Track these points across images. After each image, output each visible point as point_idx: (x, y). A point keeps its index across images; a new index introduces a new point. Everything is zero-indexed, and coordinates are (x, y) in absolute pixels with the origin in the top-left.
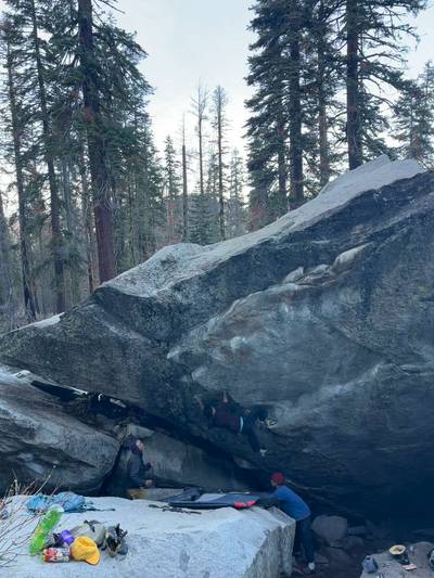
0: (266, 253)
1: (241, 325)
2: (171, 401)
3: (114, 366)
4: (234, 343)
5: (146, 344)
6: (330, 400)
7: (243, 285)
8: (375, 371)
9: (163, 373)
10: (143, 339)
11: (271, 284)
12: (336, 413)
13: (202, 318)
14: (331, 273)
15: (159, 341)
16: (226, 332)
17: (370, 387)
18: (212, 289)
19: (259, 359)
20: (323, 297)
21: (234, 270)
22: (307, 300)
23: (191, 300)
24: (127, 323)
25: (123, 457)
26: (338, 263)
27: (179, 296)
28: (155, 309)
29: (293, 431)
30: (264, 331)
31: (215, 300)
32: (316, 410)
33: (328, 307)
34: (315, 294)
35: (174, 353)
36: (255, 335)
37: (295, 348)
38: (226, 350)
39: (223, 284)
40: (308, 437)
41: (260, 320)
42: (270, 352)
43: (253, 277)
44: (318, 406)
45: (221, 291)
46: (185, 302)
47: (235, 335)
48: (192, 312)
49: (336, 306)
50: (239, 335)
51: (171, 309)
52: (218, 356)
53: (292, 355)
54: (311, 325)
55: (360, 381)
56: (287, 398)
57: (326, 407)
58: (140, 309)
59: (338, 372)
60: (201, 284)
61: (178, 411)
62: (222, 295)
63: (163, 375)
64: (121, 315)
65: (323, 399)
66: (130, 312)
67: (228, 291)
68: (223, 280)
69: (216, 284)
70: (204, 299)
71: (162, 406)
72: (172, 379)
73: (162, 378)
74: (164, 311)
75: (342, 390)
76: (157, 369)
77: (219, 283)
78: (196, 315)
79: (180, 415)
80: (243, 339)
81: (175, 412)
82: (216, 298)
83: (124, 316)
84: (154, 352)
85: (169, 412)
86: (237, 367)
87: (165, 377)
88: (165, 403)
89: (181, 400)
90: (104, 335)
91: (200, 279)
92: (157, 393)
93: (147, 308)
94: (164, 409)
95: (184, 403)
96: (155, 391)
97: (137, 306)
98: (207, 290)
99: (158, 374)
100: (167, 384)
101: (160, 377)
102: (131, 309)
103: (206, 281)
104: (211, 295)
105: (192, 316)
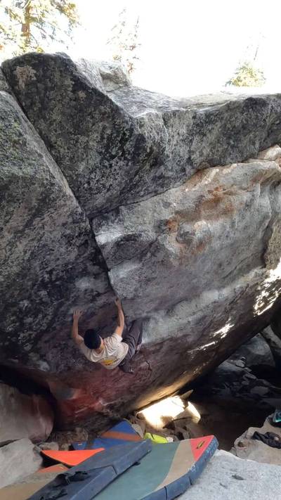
1: (213, 205)
6: (207, 306)
7: (233, 147)
8: (252, 276)
9: (50, 273)
11: (252, 157)
12: (200, 320)
16: (195, 211)
17: (238, 293)
18: (197, 138)
30: (231, 217)
31: (189, 160)
32: (190, 319)
36: (222, 220)
39: (211, 137)
41: (235, 201)
42: (218, 246)
44: (194, 314)
45: (203, 148)
46: (166, 149)
47: (199, 219)
48: (162, 168)
50: (204, 218)
52: (172, 245)
55: (238, 287)
57: (200, 315)
58: (106, 136)
59: (227, 276)
60: (190, 128)
61: (30, 335)
62: (201, 156)
63: (46, 276)
64: (53, 139)
65: (203, 305)
66: (78, 139)
67: (211, 151)
68: (215, 132)
69: (205, 135)
70: (181, 154)
71: (10, 329)
72: (57, 283)
73: (43, 281)
74: (139, 155)
75: (220, 295)
76: (46, 264)
77: (208, 135)
78: (160, 177)
79: (29, 341)
80: (209, 225)
81: (24, 337)
82: (192, 158)
83: (58, 143)
84: (68, 232)
85: (14, 339)
86: (181, 264)
87: (47, 280)
88: (17, 324)
89: (49, 318)
90: (29, 171)
91: (194, 117)
92: (15, 309)
93: (119, 139)
94: (9, 334)
95: (50, 325)
96: (15, 304)
97: (104, 128)
98: (191, 141)
99: (42, 273)
100: (43, 293)
101: (40, 279)
102: (86, 132)
103: (198, 125)
104: (189, 151)
105: (154, 178)
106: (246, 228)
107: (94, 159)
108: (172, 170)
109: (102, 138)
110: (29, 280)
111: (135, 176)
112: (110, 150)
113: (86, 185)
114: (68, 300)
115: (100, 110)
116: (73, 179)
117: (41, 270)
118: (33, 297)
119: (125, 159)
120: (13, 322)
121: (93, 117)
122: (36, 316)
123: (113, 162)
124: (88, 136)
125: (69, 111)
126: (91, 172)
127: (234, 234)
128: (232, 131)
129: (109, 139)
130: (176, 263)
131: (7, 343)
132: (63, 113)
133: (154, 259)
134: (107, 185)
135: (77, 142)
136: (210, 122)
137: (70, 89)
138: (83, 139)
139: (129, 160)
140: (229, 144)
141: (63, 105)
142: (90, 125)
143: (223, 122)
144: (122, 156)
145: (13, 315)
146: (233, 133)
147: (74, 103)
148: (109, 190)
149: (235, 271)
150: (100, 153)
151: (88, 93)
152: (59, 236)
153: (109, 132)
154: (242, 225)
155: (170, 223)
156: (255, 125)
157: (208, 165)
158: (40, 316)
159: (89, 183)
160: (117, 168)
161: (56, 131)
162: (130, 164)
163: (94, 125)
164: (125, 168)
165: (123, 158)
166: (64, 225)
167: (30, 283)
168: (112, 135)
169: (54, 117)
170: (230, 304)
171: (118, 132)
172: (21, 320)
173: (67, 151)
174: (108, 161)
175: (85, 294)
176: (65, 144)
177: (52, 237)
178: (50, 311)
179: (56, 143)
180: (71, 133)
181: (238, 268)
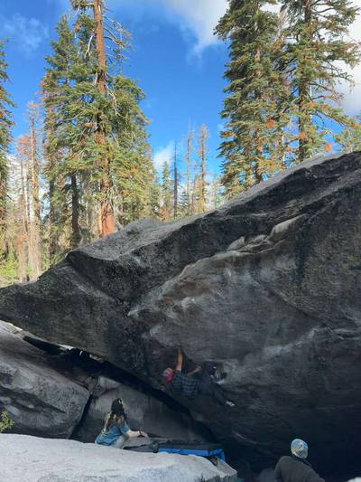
0: (212, 223)
1: (190, 287)
2: (133, 356)
3: (83, 322)
4: (185, 303)
5: (110, 303)
6: (272, 359)
7: (193, 251)
9: (126, 329)
10: (107, 298)
11: (218, 251)
12: (278, 372)
13: (159, 281)
14: (269, 242)
15: (122, 301)
16: (178, 293)
17: (308, 349)
18: (166, 254)
19: (207, 319)
20: (262, 264)
21: (185, 238)
22: (248, 266)
23: (149, 264)
24: (94, 283)
25: (92, 405)
26: (274, 233)
27: (138, 260)
28: (117, 271)
29: (240, 387)
30: (210, 292)
31: (169, 265)
32: (259, 369)
33: (266, 273)
34: (255, 261)
35: (134, 312)
36: (203, 296)
37: (239, 309)
38: (178, 310)
39: (176, 250)
40: (254, 395)
41: (207, 282)
42: (217, 312)
43: (201, 245)
44: (260, 365)
45: (174, 257)
46: (143, 265)
47: (185, 297)
48: (150, 274)
49: (273, 272)
50: (189, 296)
51: (131, 271)
52: (171, 315)
53: (236, 316)
54: (252, 288)
55: (299, 343)
56: (234, 357)
57: (268, 366)
58: (105, 271)
59: (279, 333)
60: (157, 250)
61: (140, 365)
62: (176, 261)
65: (265, 358)
67: (180, 257)
68: (176, 247)
69: (170, 251)
70: (160, 263)
72: (134, 335)
74: (125, 273)
75: (282, 351)
76: (121, 326)
77: (172, 250)
78: (153, 278)
79: (142, 369)
80: (193, 300)
81: (137, 366)
87: (127, 334)
89: (142, 355)
90: (74, 293)
91: (156, 246)
92: (122, 348)
93: (111, 270)
94: (128, 363)
95: (145, 358)
96: (120, 346)
97: (102, 268)
98: (163, 256)
99: (122, 330)
100: (130, 340)
101: (124, 333)
102: (98, 271)
103: (161, 248)
104: (166, 261)
105: (150, 279)
106: (237, 297)
107: (106, 280)
108: (159, 272)
110: (118, 334)
111: (133, 281)
112: (110, 275)
114: (145, 345)
115: (97, 263)
117: (120, 329)
118: (127, 343)
119: (120, 276)
120: (126, 356)
122: (135, 354)
126: (108, 285)
127: (228, 302)
130: (183, 325)
131: (132, 368)
133: (167, 322)
134: (120, 288)
136: (169, 244)
137: (85, 259)
139: (122, 277)
142: (97, 268)
143: (177, 241)
145: (123, 352)
147: (88, 262)
148: (124, 290)
149: (284, 330)
150: (107, 277)
151: (90, 259)
152: (115, 313)
153: (105, 269)
155: (165, 301)
156: (197, 237)
157: (183, 264)
166: (112, 308)
167: (120, 335)
170: (309, 360)
171: (109, 268)
172: (129, 355)
174: (113, 279)
177: (112, 313)
181: (284, 327)
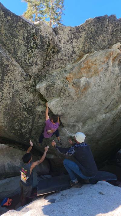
4: (83, 81)
8: (119, 108)
9: (25, 104)
11: (106, 48)
12: (99, 127)
15: (31, 77)
17: (115, 115)
18: (74, 41)
19: (89, 94)
22: (117, 62)
23: (62, 45)
30: (98, 75)
31: (74, 52)
32: (93, 126)
35: (41, 85)
36: (93, 77)
37: (104, 90)
39: (82, 40)
42: (95, 90)
47: (83, 76)
52: (71, 89)
53: (100, 94)
55: (114, 112)
57: (97, 125)
58: (25, 37)
59: (107, 107)
60: (70, 35)
61: (26, 131)
62: (79, 49)
63: (24, 106)
64: (5, 42)
65: (98, 120)
66: (14, 40)
67: (83, 46)
68: (83, 37)
69: (78, 39)
70: (69, 48)
71: (18, 128)
72: (30, 109)
73: (23, 108)
74: (44, 46)
75: (106, 116)
76: (22, 100)
77: (80, 38)
78: (61, 59)
79: (27, 133)
80: (87, 79)
81: (24, 132)
82: (75, 51)
83: (7, 43)
84: (25, 85)
85: (20, 132)
86: (78, 98)
87: (25, 107)
88: (20, 126)
89: (31, 123)
91: (70, 30)
92: (17, 119)
93: (32, 38)
94: (18, 130)
95: (32, 126)
96: (16, 117)
97: (24, 33)
98: (72, 42)
99: (22, 104)
100: (25, 113)
101: (22, 107)
102: (16, 36)
103: (73, 34)
104: (72, 47)
105: (57, 60)
106: (108, 81)
107: (24, 49)
108: (65, 56)
109: (24, 38)
110: (17, 107)
111: (47, 57)
112: (30, 44)
113: (24, 62)
114: (36, 116)
115: (19, 24)
116: (17, 58)
117: (20, 103)
118: (22, 115)
119: (38, 48)
120: (18, 125)
121: (17, 29)
122: (26, 123)
123: (33, 50)
124: (18, 38)
125: (7, 28)
126: (25, 55)
127: (103, 84)
128: (91, 35)
129: (27, 38)
130: (75, 97)
131: (19, 134)
132: (5, 29)
133: (65, 96)
134: (34, 61)
135: (14, 42)
136: (80, 32)
137: (4, 16)
138: (16, 40)
139: (40, 49)
140: (91, 42)
141: (4, 25)
142: (17, 32)
143: (86, 32)
144: (36, 47)
145: (17, 122)
146: (92, 36)
147: (8, 23)
148: (36, 65)
149: (111, 105)
150: (26, 46)
151: (11, 17)
152: (22, 87)
153: (26, 35)
154: (106, 80)
155: (68, 78)
156: (102, 30)
157: (83, 53)
158: (27, 123)
159: (25, 61)
160: (36, 53)
161: (5, 38)
162: (41, 50)
163: (19, 32)
164: (39, 53)
165: (37, 48)
166: (21, 81)
167: (18, 108)
168: (28, 36)
169: (3, 32)
170: (112, 120)
171: (30, 35)
172: (21, 124)
173: (11, 46)
174: (31, 50)
175: (42, 113)
176: (10, 43)
177: (19, 87)
178: (31, 121)
179: (6, 43)
180: (11, 38)
181: (111, 103)
